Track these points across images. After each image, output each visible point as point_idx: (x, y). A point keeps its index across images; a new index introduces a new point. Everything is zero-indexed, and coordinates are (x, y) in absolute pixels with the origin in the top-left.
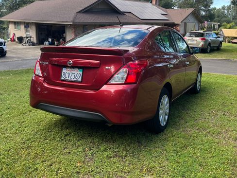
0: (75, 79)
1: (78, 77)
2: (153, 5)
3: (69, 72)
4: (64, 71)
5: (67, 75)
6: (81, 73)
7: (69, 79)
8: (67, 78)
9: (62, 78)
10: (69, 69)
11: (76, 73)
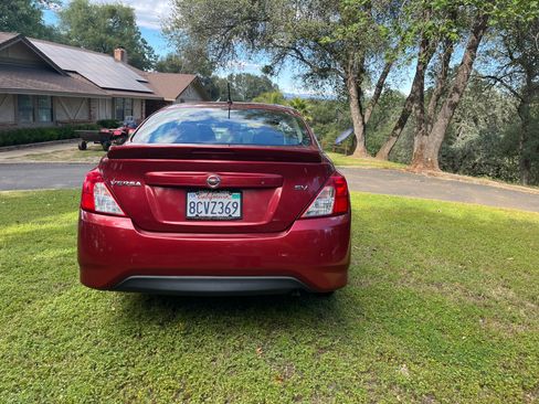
0: (224, 215)
1: (233, 210)
2: (116, 60)
3: (207, 200)
4: (192, 198)
5: (201, 208)
6: (238, 201)
7: (209, 215)
8: (203, 214)
9: (189, 215)
10: (205, 195)
11: (226, 201)
